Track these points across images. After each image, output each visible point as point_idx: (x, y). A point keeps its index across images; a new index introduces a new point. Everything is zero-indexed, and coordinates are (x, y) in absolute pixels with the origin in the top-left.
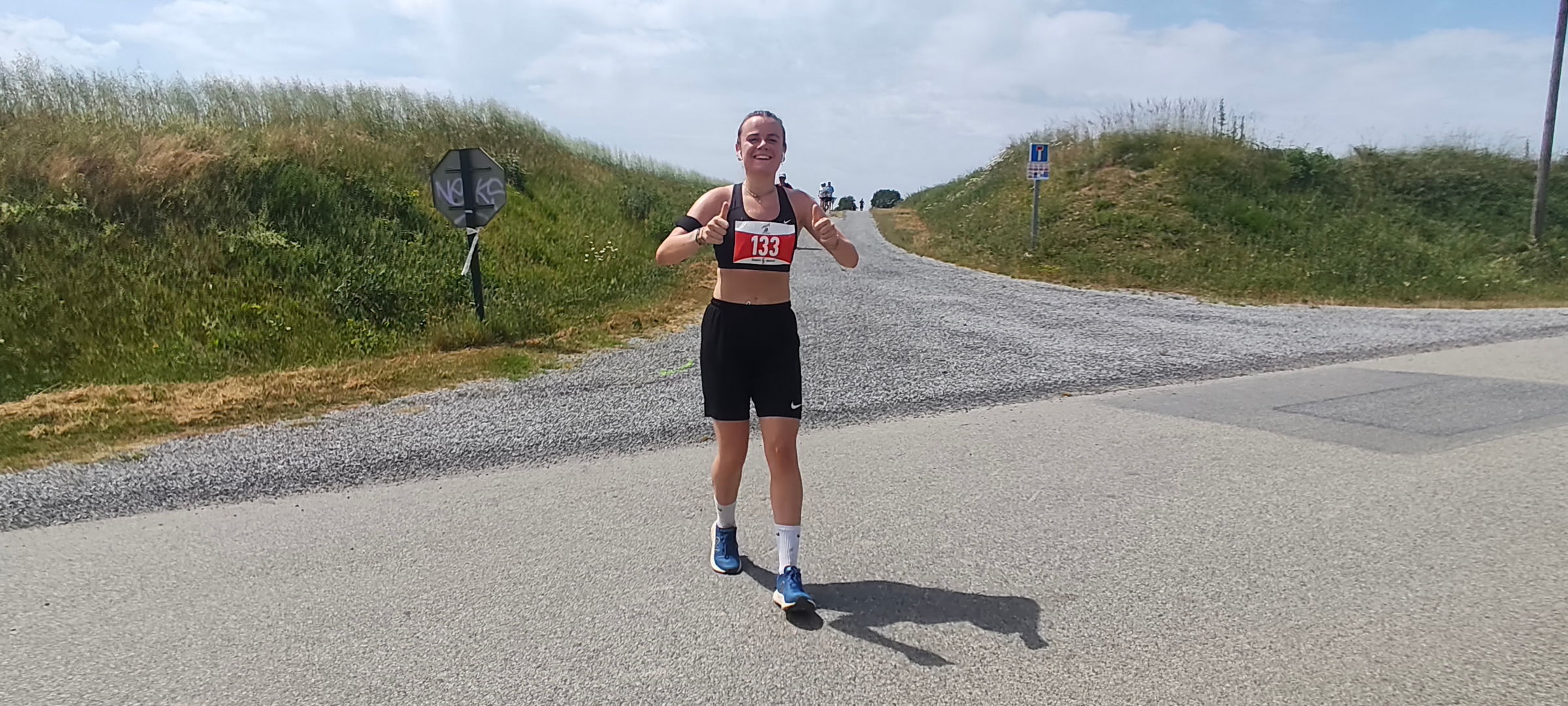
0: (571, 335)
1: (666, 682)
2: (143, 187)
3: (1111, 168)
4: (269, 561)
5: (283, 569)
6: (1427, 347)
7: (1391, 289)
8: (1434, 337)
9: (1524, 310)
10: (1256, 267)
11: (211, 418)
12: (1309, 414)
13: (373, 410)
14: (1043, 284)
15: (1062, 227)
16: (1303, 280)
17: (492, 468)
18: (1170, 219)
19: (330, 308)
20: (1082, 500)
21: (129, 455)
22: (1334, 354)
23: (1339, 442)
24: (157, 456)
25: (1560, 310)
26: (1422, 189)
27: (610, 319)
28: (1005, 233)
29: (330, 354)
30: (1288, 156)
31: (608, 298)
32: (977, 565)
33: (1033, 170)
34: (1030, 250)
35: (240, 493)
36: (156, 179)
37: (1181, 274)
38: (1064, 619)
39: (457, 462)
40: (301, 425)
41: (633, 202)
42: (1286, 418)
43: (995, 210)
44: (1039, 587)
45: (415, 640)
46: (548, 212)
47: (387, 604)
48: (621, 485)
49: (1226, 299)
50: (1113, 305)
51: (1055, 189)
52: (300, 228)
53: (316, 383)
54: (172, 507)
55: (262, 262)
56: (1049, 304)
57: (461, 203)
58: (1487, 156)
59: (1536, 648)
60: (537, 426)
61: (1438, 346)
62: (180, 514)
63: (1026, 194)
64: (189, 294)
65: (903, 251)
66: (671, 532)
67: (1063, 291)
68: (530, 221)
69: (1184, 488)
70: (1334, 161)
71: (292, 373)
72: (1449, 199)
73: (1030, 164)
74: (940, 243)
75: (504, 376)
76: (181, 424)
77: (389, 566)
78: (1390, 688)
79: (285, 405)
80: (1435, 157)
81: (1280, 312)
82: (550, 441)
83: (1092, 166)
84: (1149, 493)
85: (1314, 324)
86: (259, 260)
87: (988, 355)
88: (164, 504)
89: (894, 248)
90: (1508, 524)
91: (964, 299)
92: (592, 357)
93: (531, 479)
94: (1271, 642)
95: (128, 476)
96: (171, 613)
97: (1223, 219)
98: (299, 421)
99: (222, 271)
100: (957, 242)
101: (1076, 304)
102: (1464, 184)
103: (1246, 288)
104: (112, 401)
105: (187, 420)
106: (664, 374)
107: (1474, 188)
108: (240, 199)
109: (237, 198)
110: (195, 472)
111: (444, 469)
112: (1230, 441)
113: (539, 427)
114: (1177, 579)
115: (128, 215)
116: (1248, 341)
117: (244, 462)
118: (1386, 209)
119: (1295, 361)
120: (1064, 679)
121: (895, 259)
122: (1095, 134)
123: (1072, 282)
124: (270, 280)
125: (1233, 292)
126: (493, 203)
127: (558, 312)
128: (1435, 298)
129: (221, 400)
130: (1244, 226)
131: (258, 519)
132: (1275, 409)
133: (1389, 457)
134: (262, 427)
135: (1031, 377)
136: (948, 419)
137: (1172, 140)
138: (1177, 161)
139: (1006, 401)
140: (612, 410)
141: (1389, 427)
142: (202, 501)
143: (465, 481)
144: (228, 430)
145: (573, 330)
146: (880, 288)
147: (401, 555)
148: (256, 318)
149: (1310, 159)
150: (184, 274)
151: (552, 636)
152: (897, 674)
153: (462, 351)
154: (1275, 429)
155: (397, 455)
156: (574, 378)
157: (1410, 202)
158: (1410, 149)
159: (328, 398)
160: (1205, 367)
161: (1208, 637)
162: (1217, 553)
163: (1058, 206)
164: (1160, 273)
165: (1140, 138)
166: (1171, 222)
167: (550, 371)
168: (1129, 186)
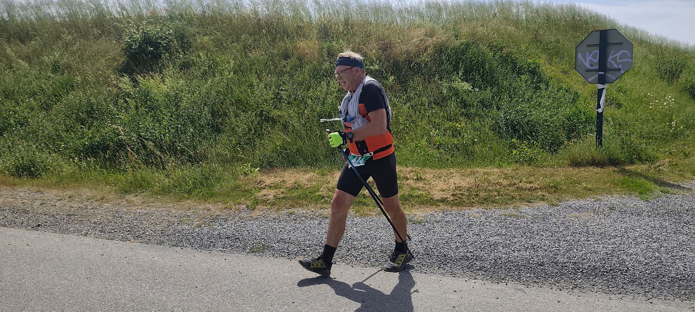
0: (669, 166)
2: (405, 58)
11: (452, 199)
13: (552, 211)
19: (495, 129)
36: (411, 53)
40: (509, 216)
52: (479, 81)
57: (597, 67)
64: (424, 116)
75: (634, 195)
76: (437, 201)
86: (458, 98)
88: (447, 269)
98: (506, 211)
99: (438, 104)
105: (439, 198)
109: (448, 63)
115: (398, 72)
124: (463, 110)
126: (621, 67)
129: (453, 186)
134: (485, 212)
142: (470, 274)
144: (465, 210)
145: (670, 162)
150: (421, 105)
153: (591, 168)
159: (517, 195)
167: (669, 195)
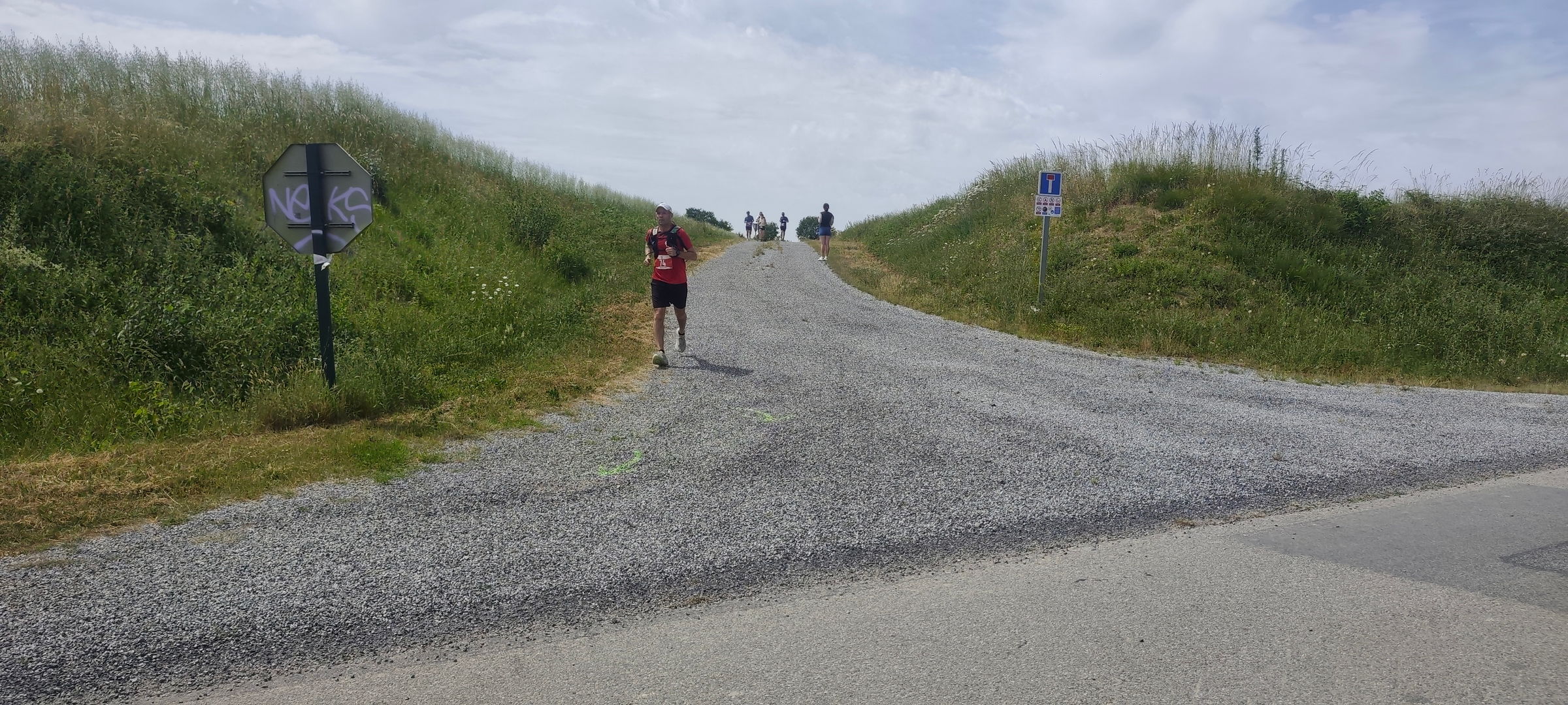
0: (460, 410)
3: (1133, 206)
7: (1487, 367)
10: (1322, 335)
13: (161, 536)
14: (1060, 347)
15: (1076, 276)
16: (1382, 353)
17: (361, 663)
18: (1209, 272)
19: (105, 361)
27: (512, 386)
28: (1002, 280)
29: (100, 432)
30: (1339, 199)
31: (504, 352)
33: (1042, 204)
34: (1038, 303)
37: (1233, 341)
41: (527, 223)
43: (985, 251)
46: (419, 232)
49: (1294, 375)
52: (66, 245)
53: (74, 486)
56: (1084, 377)
57: (307, 220)
58: (1545, 208)
65: (870, 297)
67: (1092, 358)
68: (395, 244)
70: (1390, 208)
72: (1518, 258)
73: (1039, 193)
75: (367, 475)
80: (1494, 207)
83: (1105, 202)
89: (857, 292)
92: (495, 444)
97: (1274, 275)
100: (939, 289)
106: (604, 474)
121: (863, 308)
123: (1097, 346)
124: (16, 318)
125: (1302, 367)
126: (353, 221)
128: (1540, 380)
130: (1300, 283)
132: (1506, 559)
137: (1202, 175)
138: (1212, 201)
140: (541, 542)
145: (463, 402)
149: (1366, 204)
153: (303, 431)
157: (1477, 260)
160: (1344, 481)
163: (1068, 250)
164: (1206, 340)
165: (1161, 170)
166: (1212, 275)
167: (434, 466)
168: (1154, 229)
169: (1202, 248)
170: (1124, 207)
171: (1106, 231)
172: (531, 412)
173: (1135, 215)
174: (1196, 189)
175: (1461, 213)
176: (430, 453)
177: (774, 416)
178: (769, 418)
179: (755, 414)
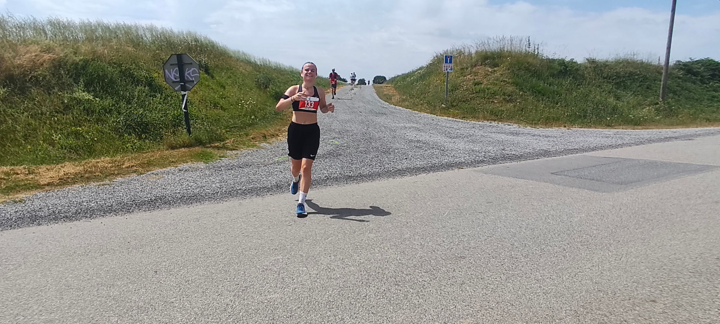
0: (233, 142)
1: (279, 300)
2: (19, 71)
3: (481, 67)
4: (88, 249)
5: (95, 252)
6: (617, 146)
7: (602, 121)
8: (620, 142)
9: (657, 130)
10: (544, 111)
11: (58, 182)
12: (567, 175)
13: (138, 178)
14: (450, 118)
15: (459, 93)
16: (564, 117)
17: (196, 204)
18: (506, 90)
19: (116, 130)
20: (468, 214)
21: (17, 200)
22: (578, 149)
23: (580, 188)
24: (31, 200)
25: (672, 130)
26: (615, 77)
27: (252, 135)
28: (433, 96)
29: (116, 151)
30: (558, 62)
31: (250, 125)
32: (421, 244)
33: (445, 67)
34: (445, 103)
35: (73, 217)
36: (26, 67)
37: (511, 114)
38: (460, 267)
39: (179, 201)
40: (103, 185)
41: (262, 80)
42: (557, 178)
43: (429, 85)
44: (449, 253)
45: (159, 284)
46: (221, 84)
47: (146, 268)
48: (258, 211)
49: (531, 125)
50: (481, 128)
51: (455, 76)
52: (100, 92)
53: (110, 165)
54: (39, 224)
55: (82, 108)
56: (453, 128)
57: (178, 80)
58: (642, 63)
59: (662, 275)
60: (217, 184)
61: (621, 146)
62: (43, 228)
63: (443, 78)
64: (45, 123)
65: (388, 103)
66: (281, 232)
67: (459, 122)
68: (212, 89)
69: (512, 208)
70: (578, 65)
71: (98, 160)
72: (626, 82)
73: (444, 64)
74: (404, 100)
75: (201, 161)
76: (43, 185)
77: (147, 250)
78: (602, 294)
79: (95, 176)
80: (620, 63)
81: (554, 131)
82: (223, 191)
83: (472, 66)
84: (497, 211)
85: (569, 136)
86: (80, 107)
87: (426, 151)
88: (35, 223)
89: (383, 102)
90: (651, 222)
91: (415, 125)
92: (243, 152)
93: (215, 209)
94: (551, 275)
95: (17, 210)
96: (39, 274)
97: (529, 90)
98: (102, 183)
99: (62, 112)
100: (412, 100)
101: (465, 128)
102: (632, 75)
103: (539, 121)
104: (7, 174)
105: (46, 183)
106: (277, 160)
107: (636, 77)
108: (69, 78)
109: (68, 76)
110: (50, 207)
111: (173, 205)
112: (532, 188)
113: (218, 185)
114: (510, 249)
115: (12, 84)
116: (540, 144)
117: (75, 203)
118: (599, 86)
119: (561, 152)
120: (460, 293)
121: (384, 107)
122: (473, 51)
123: (463, 118)
124: (86, 117)
125: (534, 123)
126: (194, 80)
127: (227, 131)
128: (620, 125)
129: (63, 173)
130: (539, 93)
131: (82, 230)
132: (552, 173)
133: (601, 194)
134: (84, 186)
135: (445, 160)
136: (408, 179)
137: (507, 54)
138: (509, 64)
139: (434, 171)
140: (253, 177)
141: (601, 181)
142: (54, 221)
143: (183, 210)
144: (67, 187)
145: (234, 140)
146: (377, 120)
147: (152, 245)
148: (79, 135)
149: (568, 63)
150: (42, 114)
151: (225, 281)
152: (386, 294)
153: (181, 150)
154: (552, 182)
155: (149, 198)
156: (235, 162)
157: (610, 83)
158: (610, 59)
159: (116, 172)
160: (521, 156)
161: (523, 274)
162: (527, 237)
163: (457, 84)
164: (502, 114)
165: (493, 53)
166: (507, 91)
167: (223, 158)
168: (488, 75)
169: (504, 81)
170: (478, 67)
171: (471, 76)
172: (257, 143)
173: (481, 70)
174: (504, 60)
175: (607, 66)
176: (222, 155)
177: (338, 142)
178: (337, 142)
179: (332, 142)
